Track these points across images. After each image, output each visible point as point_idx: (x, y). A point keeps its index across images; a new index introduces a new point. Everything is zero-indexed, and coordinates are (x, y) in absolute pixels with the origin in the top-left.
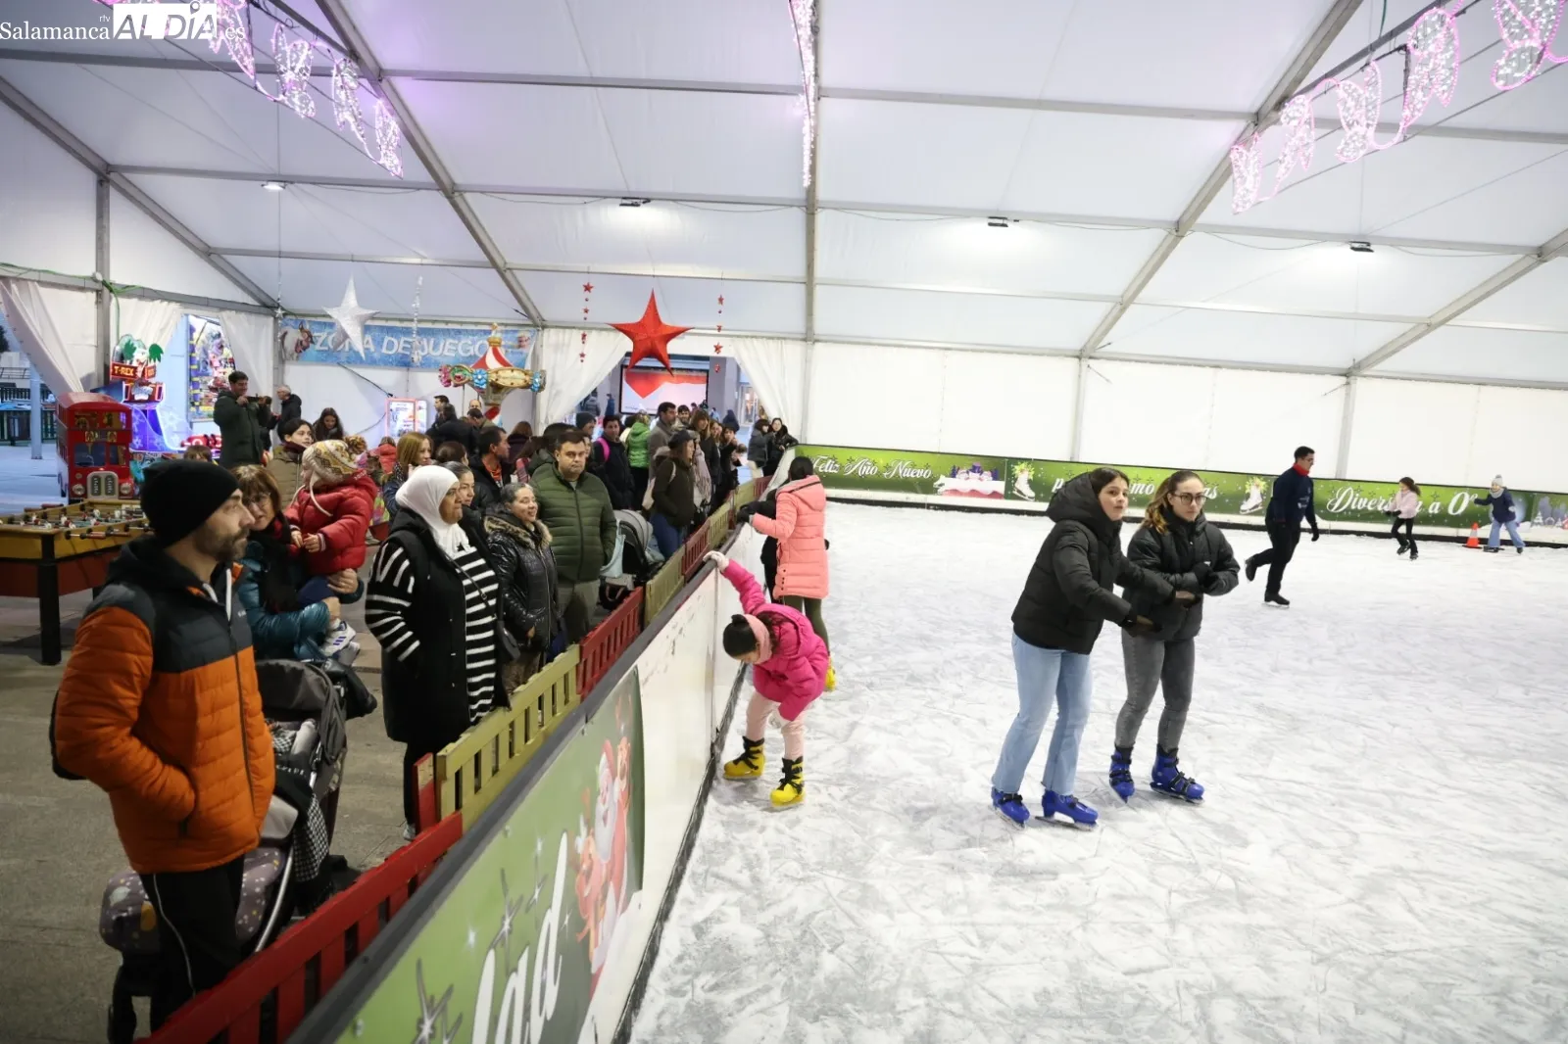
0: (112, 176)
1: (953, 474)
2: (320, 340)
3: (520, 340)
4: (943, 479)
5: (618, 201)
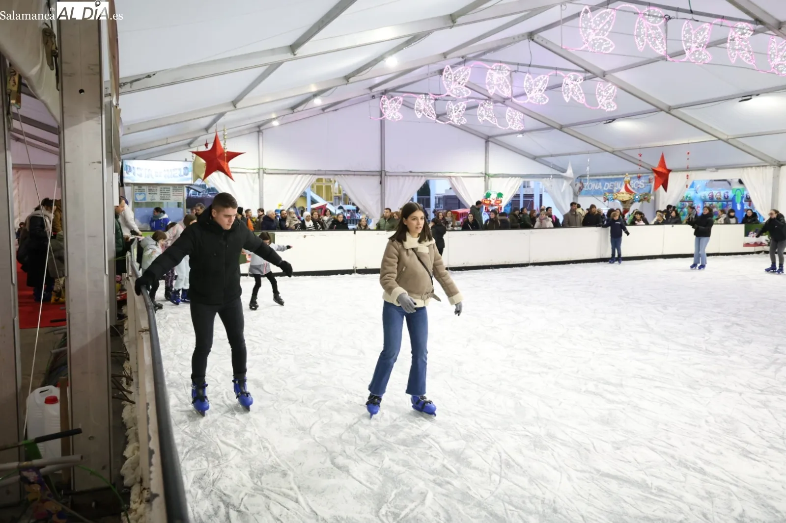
0: (490, 139)
2: (585, 186)
3: (649, 180)
5: (605, 122)
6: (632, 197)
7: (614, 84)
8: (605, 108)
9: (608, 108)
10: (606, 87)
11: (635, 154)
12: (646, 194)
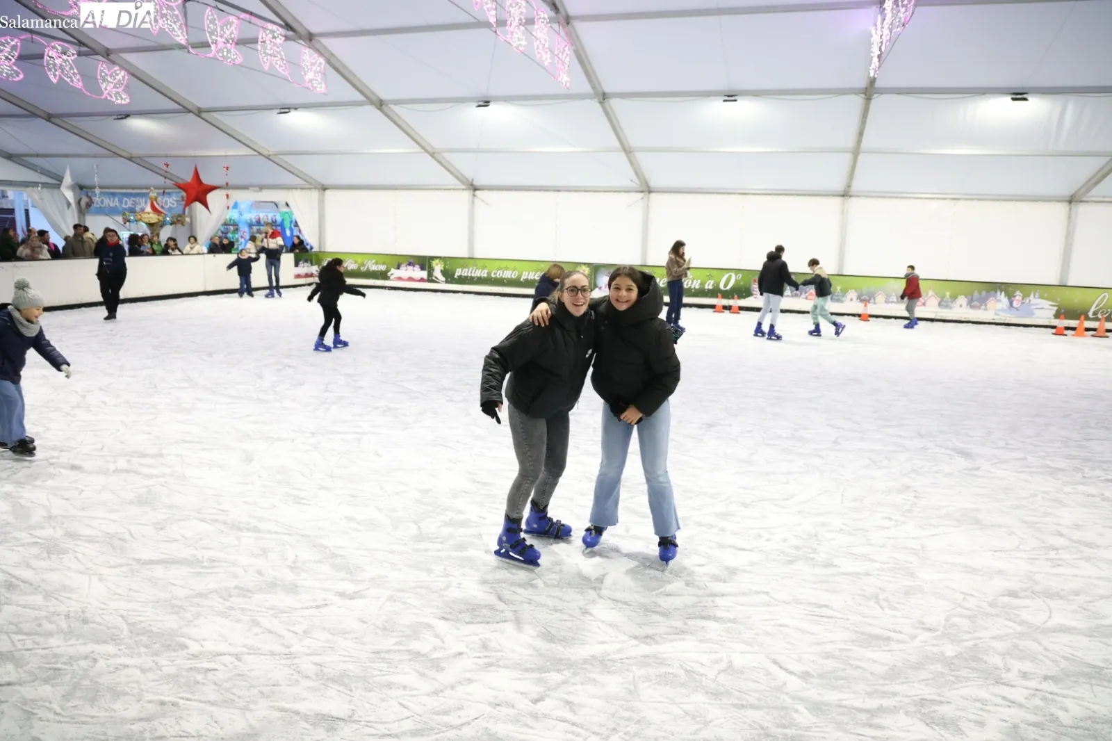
1: (398, 267)
2: (95, 202)
4: (393, 271)
5: (116, 117)
6: (161, 218)
7: (122, 68)
8: (114, 99)
9: (117, 99)
10: (112, 71)
11: (160, 163)
12: (179, 216)
